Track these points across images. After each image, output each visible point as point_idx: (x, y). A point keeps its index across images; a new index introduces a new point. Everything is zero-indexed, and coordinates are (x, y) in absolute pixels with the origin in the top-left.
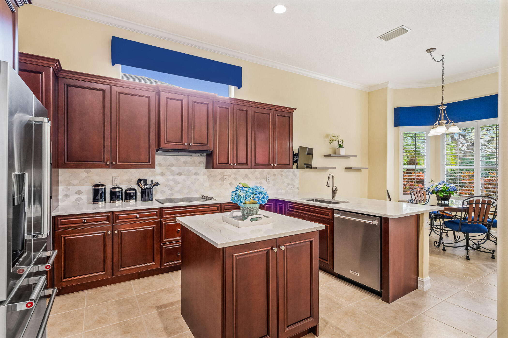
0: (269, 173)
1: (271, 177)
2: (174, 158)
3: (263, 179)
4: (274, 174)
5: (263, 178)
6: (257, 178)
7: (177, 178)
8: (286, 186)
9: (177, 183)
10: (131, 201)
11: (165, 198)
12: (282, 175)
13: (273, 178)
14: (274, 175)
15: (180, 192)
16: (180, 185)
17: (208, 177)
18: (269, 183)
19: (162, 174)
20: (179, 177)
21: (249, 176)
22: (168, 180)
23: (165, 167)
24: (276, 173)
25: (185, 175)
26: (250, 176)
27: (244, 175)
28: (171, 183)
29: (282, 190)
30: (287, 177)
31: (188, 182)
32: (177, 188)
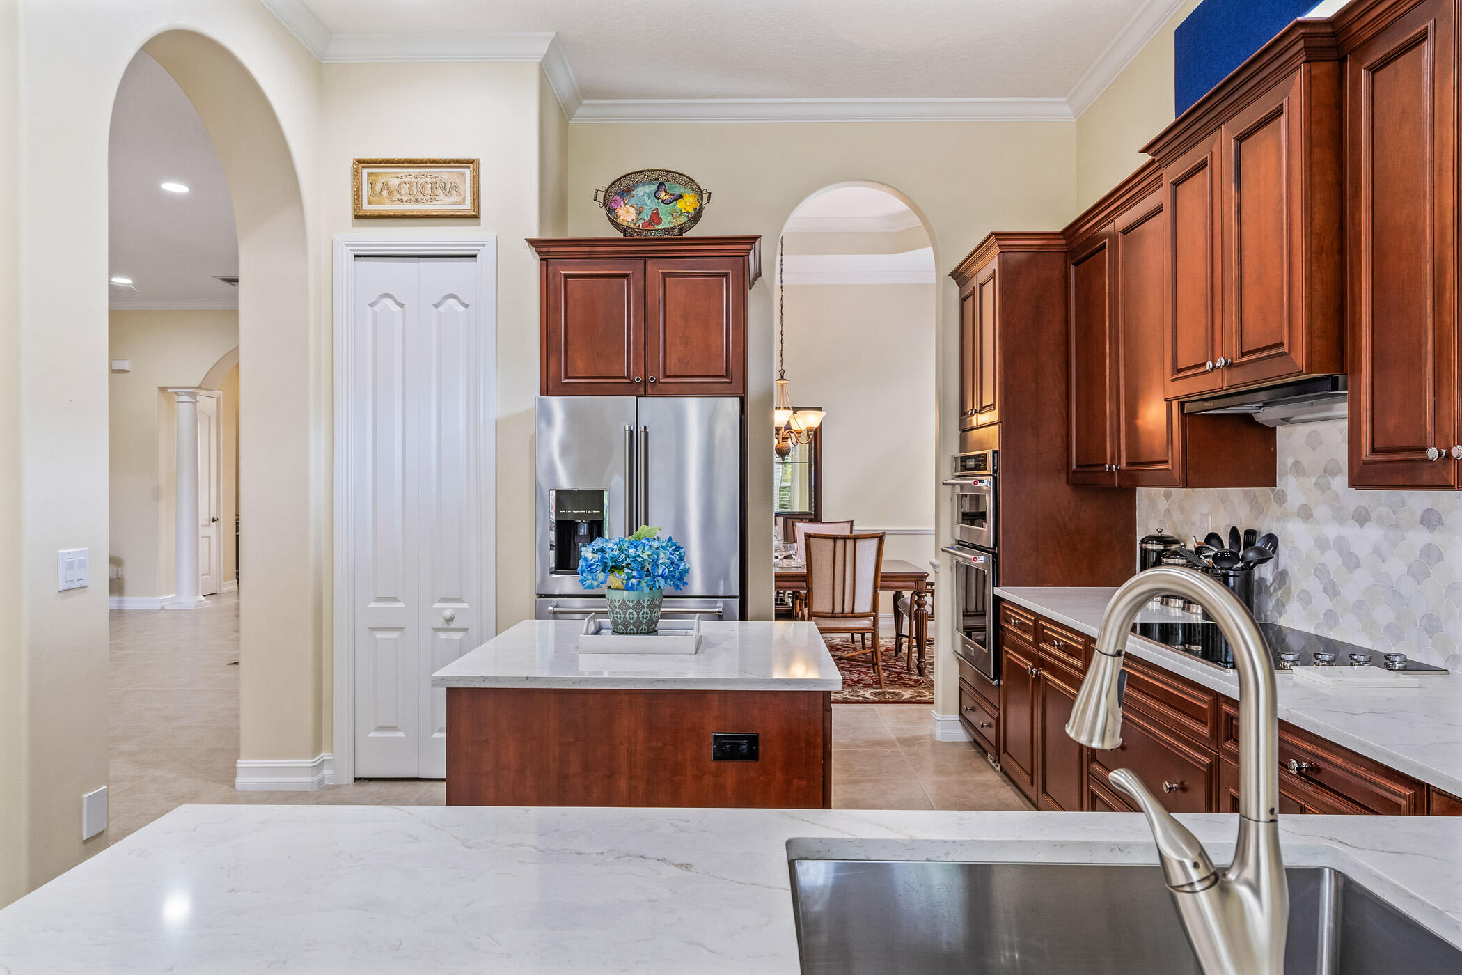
7: (1351, 531)
9: (1352, 562)
15: (1362, 610)
16: (1362, 578)
19: (1306, 513)
20: (1358, 529)
22: (1322, 544)
23: (1313, 480)
28: (1332, 560)
31: (1396, 567)
32: (1352, 590)
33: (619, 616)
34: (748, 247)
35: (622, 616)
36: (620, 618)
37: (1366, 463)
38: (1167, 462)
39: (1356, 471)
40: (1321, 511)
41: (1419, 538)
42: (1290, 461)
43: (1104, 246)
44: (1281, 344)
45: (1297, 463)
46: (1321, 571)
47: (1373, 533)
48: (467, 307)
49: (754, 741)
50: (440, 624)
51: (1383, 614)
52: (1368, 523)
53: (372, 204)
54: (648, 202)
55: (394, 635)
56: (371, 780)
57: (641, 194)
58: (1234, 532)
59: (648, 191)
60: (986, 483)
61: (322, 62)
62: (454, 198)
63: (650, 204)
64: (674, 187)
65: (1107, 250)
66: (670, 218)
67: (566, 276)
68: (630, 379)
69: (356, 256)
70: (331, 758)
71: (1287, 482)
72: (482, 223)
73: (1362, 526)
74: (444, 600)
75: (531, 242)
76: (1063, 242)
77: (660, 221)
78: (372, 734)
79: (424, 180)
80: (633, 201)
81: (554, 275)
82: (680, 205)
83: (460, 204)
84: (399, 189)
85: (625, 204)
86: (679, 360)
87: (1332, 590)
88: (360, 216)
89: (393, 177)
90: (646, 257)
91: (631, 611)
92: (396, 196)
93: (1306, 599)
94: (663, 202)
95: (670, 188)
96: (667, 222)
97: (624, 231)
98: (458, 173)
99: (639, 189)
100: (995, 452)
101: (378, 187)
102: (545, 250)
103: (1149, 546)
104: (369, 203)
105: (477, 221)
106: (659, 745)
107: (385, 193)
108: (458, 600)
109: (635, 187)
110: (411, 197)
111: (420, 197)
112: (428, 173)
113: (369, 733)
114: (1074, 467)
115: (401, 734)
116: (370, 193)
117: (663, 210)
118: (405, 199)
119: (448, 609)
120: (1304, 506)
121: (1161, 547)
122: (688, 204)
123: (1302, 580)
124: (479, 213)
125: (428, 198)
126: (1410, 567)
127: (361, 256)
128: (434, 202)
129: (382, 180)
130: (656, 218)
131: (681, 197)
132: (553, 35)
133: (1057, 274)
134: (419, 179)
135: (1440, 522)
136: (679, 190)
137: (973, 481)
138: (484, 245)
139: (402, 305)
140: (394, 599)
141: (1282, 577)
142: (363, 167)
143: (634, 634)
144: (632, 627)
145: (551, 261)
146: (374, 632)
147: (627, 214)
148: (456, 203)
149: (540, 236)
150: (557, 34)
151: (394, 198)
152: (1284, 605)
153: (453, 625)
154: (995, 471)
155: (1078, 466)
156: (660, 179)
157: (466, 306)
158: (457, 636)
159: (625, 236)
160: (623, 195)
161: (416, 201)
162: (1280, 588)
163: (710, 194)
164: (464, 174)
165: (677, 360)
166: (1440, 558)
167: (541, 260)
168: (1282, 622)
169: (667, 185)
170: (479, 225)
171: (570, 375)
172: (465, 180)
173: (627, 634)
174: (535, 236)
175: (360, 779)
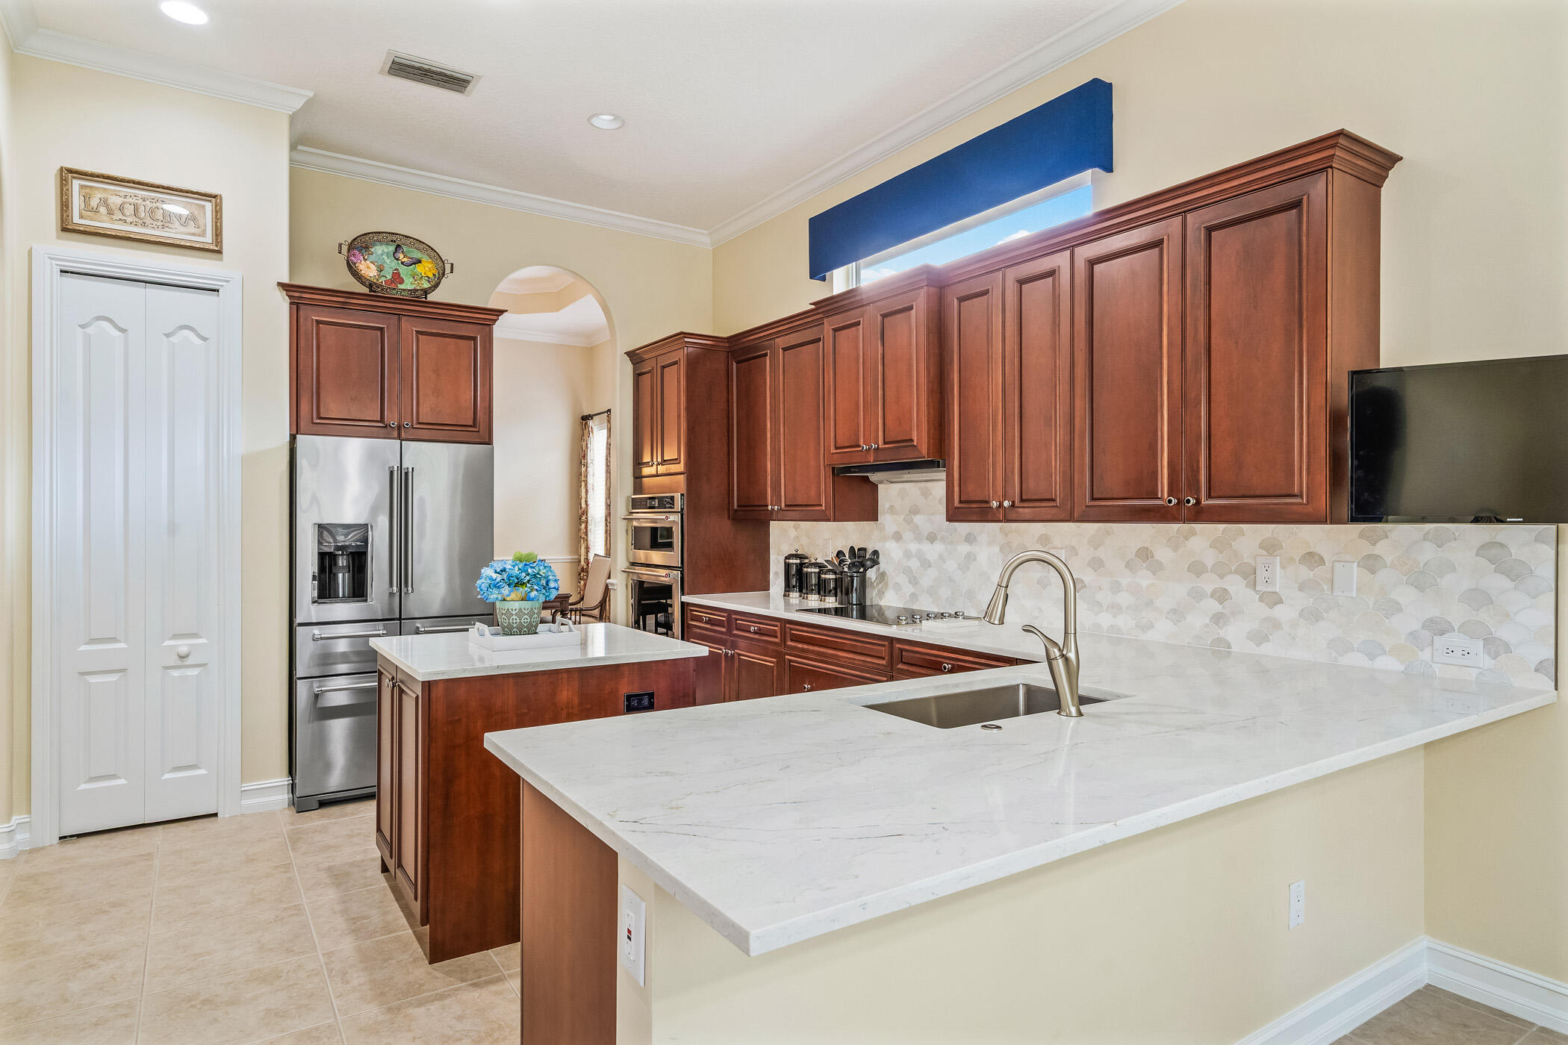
0: (1271, 547)
1: (1283, 567)
2: (920, 488)
3: (1237, 578)
4: (1310, 554)
5: (1236, 572)
6: (1197, 569)
7: (926, 547)
8: (1413, 635)
9: (926, 564)
10: (827, 598)
11: (902, 606)
12: (1371, 563)
13: (1305, 573)
14: (1312, 559)
15: (932, 592)
16: (932, 573)
17: (1001, 550)
18: (1273, 600)
19: (897, 537)
20: (930, 545)
21: (1156, 557)
22: (908, 555)
23: (903, 517)
24: (1322, 550)
25: (943, 540)
26: (1163, 554)
27: (1134, 552)
28: (914, 564)
29: (1372, 657)
30: (1421, 580)
31: (951, 565)
32: (926, 581)
33: (515, 621)
34: (495, 318)
35: (518, 621)
36: (516, 623)
37: (956, 508)
38: (822, 505)
39: (951, 512)
40: (908, 535)
41: (964, 549)
42: (887, 505)
43: (766, 355)
44: (912, 440)
45: (892, 507)
46: (908, 571)
47: (938, 547)
48: (205, 341)
49: (651, 696)
50: (173, 660)
51: (945, 593)
52: (936, 541)
53: (85, 219)
54: (388, 261)
55: (113, 678)
56: (79, 836)
57: (380, 252)
58: (852, 548)
59: (386, 250)
60: (675, 518)
61: (16, 51)
62: (191, 229)
63: (390, 265)
64: (412, 251)
65: (768, 358)
66: (412, 280)
67: (318, 322)
68: (384, 423)
69: (61, 271)
70: (28, 820)
71: (884, 517)
72: (224, 259)
73: (932, 543)
74: (176, 637)
75: (282, 285)
76: (727, 345)
77: (402, 282)
78: (83, 787)
79: (155, 205)
80: (372, 258)
81: (306, 319)
82: (419, 269)
83: (199, 236)
84: (121, 209)
85: (365, 260)
86: (431, 409)
87: (914, 581)
88: (67, 228)
89: (116, 196)
90: (399, 315)
91: (526, 616)
92: (118, 215)
93: (898, 587)
94: (402, 263)
95: (409, 252)
96: (408, 284)
97: (370, 286)
98: (198, 205)
99: (377, 247)
100: (682, 495)
101: (94, 202)
102: (297, 294)
103: (791, 561)
104: (81, 217)
105: (218, 255)
106: (588, 706)
107: (103, 210)
108: (195, 635)
109: (373, 245)
110: (137, 220)
111: (148, 221)
112: (159, 198)
113: (79, 785)
114: (736, 507)
115: (122, 781)
116: (83, 206)
117: (403, 270)
118: (129, 220)
119: (183, 646)
120: (897, 533)
121: (798, 561)
122: (427, 268)
123: (895, 576)
124: (221, 247)
125: (159, 224)
126: (959, 565)
127: (67, 272)
128: (166, 229)
129: (99, 196)
130: (397, 278)
131: (419, 261)
132: (311, 94)
133: (722, 367)
134: (148, 202)
135: (975, 539)
136: (417, 255)
137: (664, 517)
138: (228, 281)
139: (123, 331)
140: (114, 640)
141: (882, 576)
142: (74, 178)
143: (509, 635)
144: (525, 629)
145: (302, 306)
146: (86, 677)
147: (368, 269)
148: (194, 234)
149: (290, 280)
150: (315, 95)
151: (115, 217)
152: (883, 593)
153: (189, 661)
154: (682, 509)
155: (738, 506)
156: (398, 242)
157: (205, 339)
158: (194, 672)
159: (371, 291)
160: (361, 250)
161: (144, 224)
162: (880, 583)
163: (452, 265)
164: (204, 206)
165: (429, 409)
166: (975, 559)
167: (291, 303)
168: (883, 603)
169: (405, 248)
170: (221, 260)
171: (322, 416)
172: (205, 213)
173: (511, 635)
174: (286, 280)
175: (65, 837)
